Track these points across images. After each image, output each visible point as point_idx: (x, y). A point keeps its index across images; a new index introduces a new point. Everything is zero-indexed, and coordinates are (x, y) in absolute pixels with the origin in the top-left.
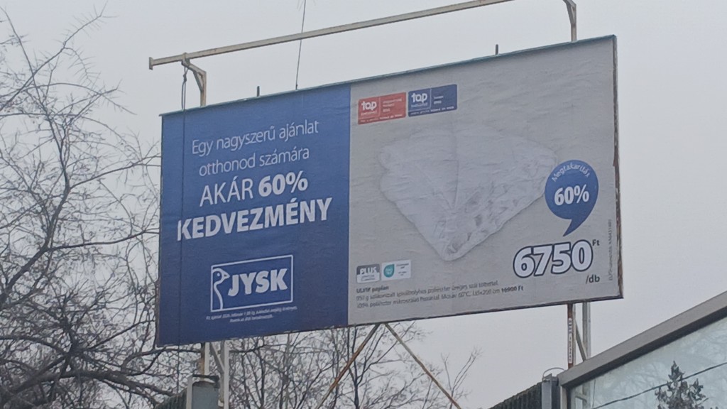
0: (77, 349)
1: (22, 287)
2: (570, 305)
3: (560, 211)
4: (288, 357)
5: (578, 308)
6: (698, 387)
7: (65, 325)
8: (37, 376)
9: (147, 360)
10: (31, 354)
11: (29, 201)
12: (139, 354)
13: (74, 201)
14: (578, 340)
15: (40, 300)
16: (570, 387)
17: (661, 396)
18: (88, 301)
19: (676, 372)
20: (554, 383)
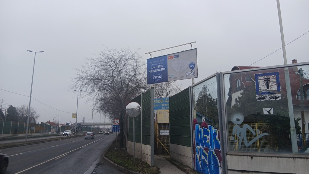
0: (139, 85)
1: (133, 79)
2: (192, 78)
3: (191, 68)
4: (161, 85)
5: (193, 79)
6: (206, 87)
7: (137, 83)
8: (135, 88)
9: (146, 86)
10: (134, 86)
11: (133, 69)
12: (145, 85)
13: (138, 69)
14: (193, 82)
15: (134, 80)
16: (192, 87)
17: (202, 88)
18: (140, 80)
19: (204, 85)
20: (191, 87)
